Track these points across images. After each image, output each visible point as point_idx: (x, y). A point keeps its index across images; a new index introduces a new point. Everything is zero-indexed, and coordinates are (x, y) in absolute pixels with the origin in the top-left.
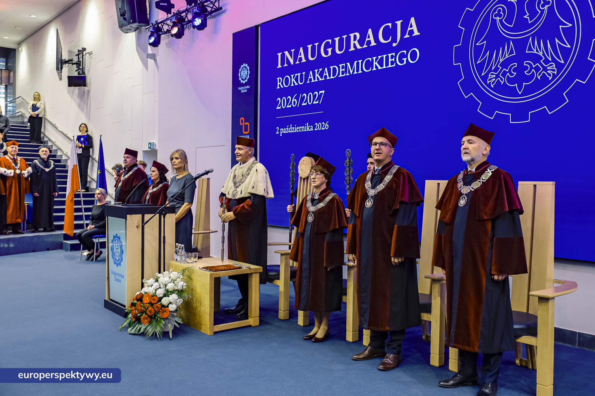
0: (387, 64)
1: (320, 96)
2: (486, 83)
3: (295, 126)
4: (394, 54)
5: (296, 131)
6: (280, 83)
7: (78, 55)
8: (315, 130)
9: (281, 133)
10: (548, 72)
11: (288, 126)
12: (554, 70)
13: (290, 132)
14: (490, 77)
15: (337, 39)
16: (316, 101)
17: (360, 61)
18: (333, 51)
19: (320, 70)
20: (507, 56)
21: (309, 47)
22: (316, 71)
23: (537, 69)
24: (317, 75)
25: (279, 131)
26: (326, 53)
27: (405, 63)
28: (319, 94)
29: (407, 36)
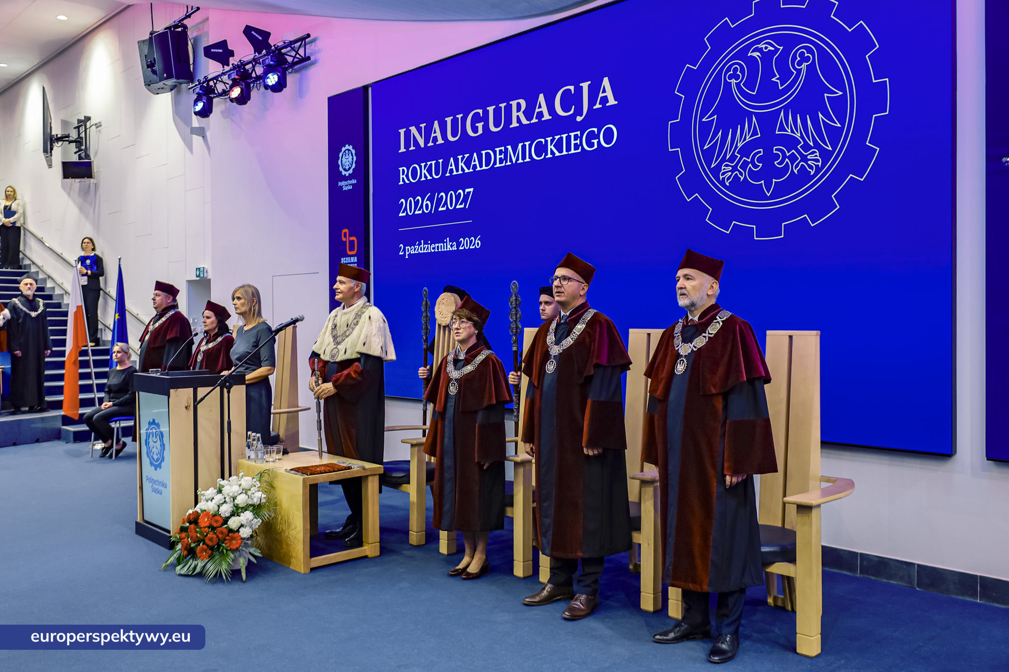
0: (568, 149)
1: (466, 196)
2: (717, 179)
3: (429, 242)
4: (579, 133)
5: (429, 251)
6: (404, 176)
7: (78, 128)
8: (460, 248)
9: (407, 253)
10: (809, 162)
11: (418, 242)
12: (817, 161)
13: (420, 252)
14: (724, 169)
15: (491, 109)
16: (461, 204)
17: (527, 144)
18: (486, 127)
19: (466, 156)
20: (747, 138)
21: (449, 120)
22: (460, 157)
23: (793, 158)
24: (461, 164)
25: (404, 250)
26: (475, 130)
27: (596, 146)
28: (466, 193)
29: (598, 106)
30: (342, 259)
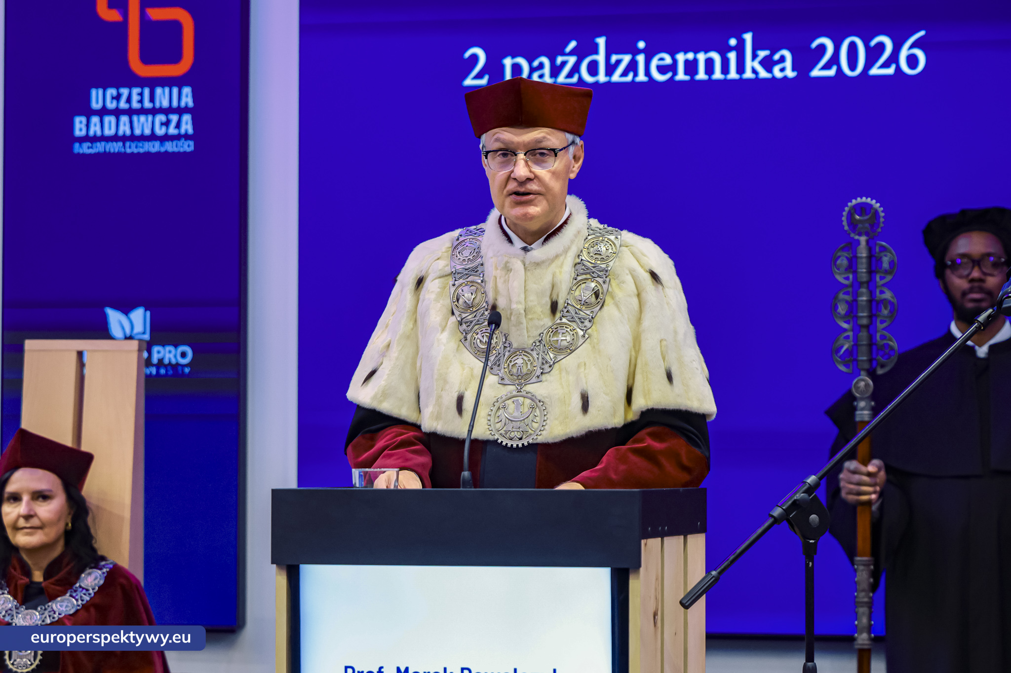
3: (642, 46)
5: (642, 77)
8: (816, 73)
11: (574, 44)
25: (494, 70)
30: (94, 92)
